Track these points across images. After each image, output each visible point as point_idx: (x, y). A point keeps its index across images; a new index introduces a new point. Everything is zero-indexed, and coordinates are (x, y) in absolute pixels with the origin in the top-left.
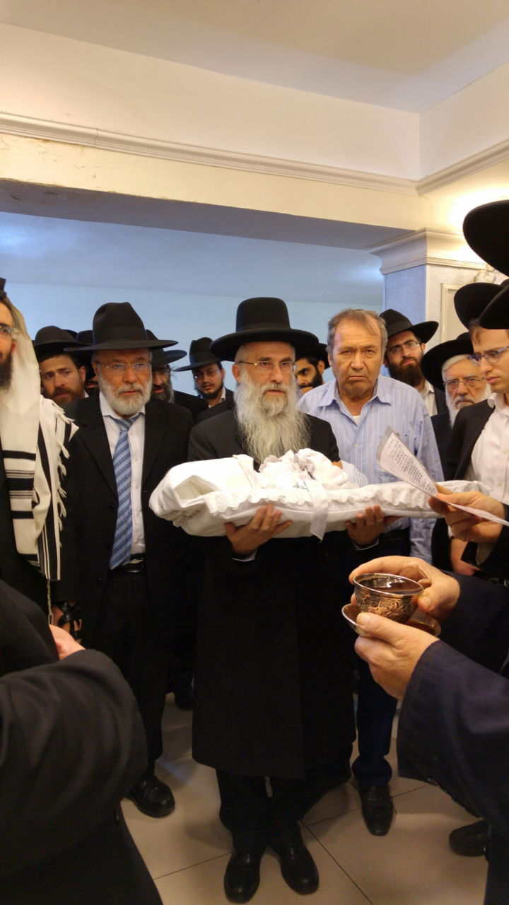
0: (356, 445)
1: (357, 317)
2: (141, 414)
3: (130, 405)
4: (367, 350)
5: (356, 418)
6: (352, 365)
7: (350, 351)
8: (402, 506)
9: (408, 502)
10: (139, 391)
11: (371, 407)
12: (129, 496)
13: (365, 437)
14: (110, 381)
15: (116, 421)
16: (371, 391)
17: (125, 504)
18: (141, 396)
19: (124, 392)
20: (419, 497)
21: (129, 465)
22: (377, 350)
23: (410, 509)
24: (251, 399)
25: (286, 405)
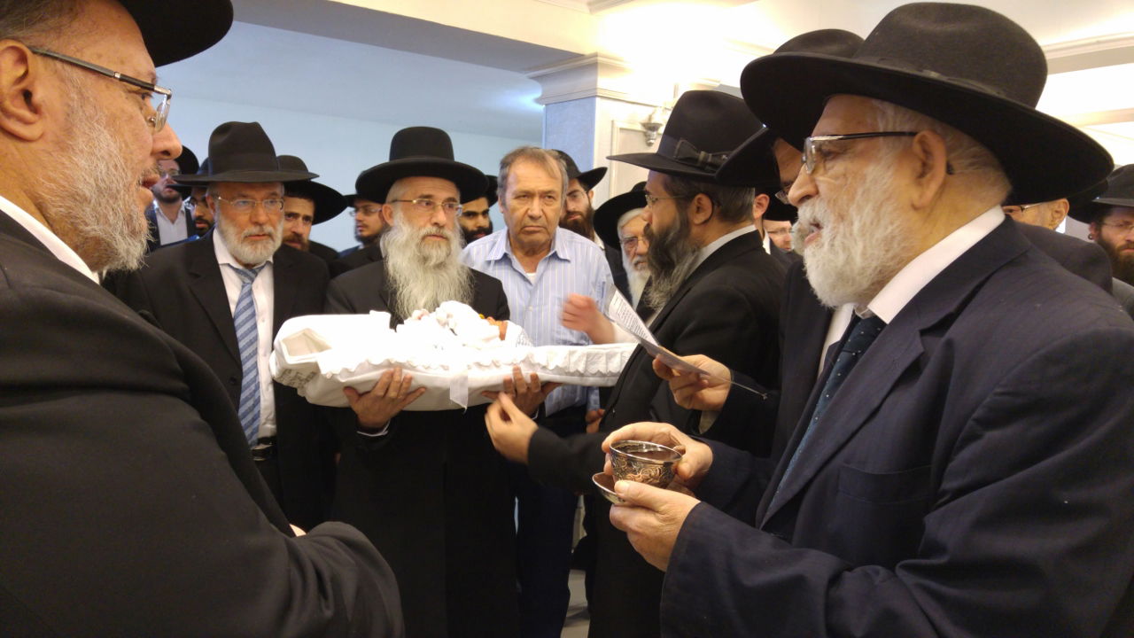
0: (531, 308)
1: (537, 157)
2: (268, 262)
3: (259, 252)
4: (547, 196)
5: (531, 276)
6: (529, 212)
7: (527, 195)
8: (558, 370)
9: (566, 365)
10: (270, 235)
11: (548, 263)
12: (255, 366)
13: (541, 299)
14: (233, 220)
15: (236, 270)
16: (549, 244)
17: (252, 375)
18: (271, 241)
19: (250, 236)
20: (579, 360)
21: (255, 327)
22: (557, 196)
23: (569, 374)
24: (406, 245)
25: (448, 255)
